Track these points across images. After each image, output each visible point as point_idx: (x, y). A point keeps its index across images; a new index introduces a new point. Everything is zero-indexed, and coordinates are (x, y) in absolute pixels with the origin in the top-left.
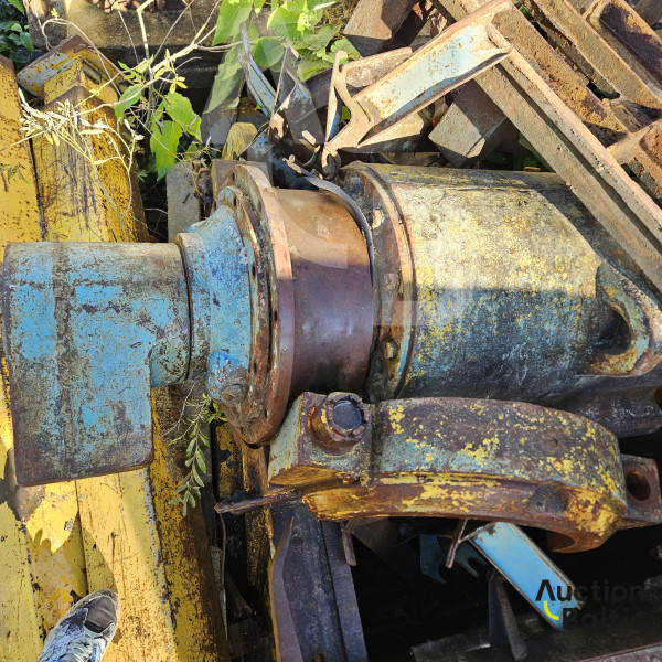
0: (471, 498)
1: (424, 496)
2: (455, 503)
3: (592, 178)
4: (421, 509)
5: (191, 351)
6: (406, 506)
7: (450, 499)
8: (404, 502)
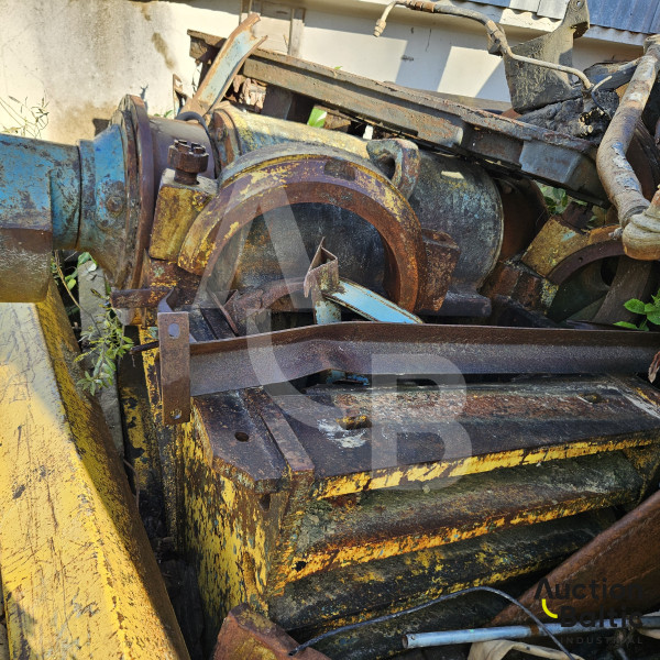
0: (284, 171)
1: (253, 181)
2: (275, 178)
3: (336, 87)
4: (254, 192)
5: (81, 180)
6: (244, 195)
7: (271, 176)
8: (242, 193)
